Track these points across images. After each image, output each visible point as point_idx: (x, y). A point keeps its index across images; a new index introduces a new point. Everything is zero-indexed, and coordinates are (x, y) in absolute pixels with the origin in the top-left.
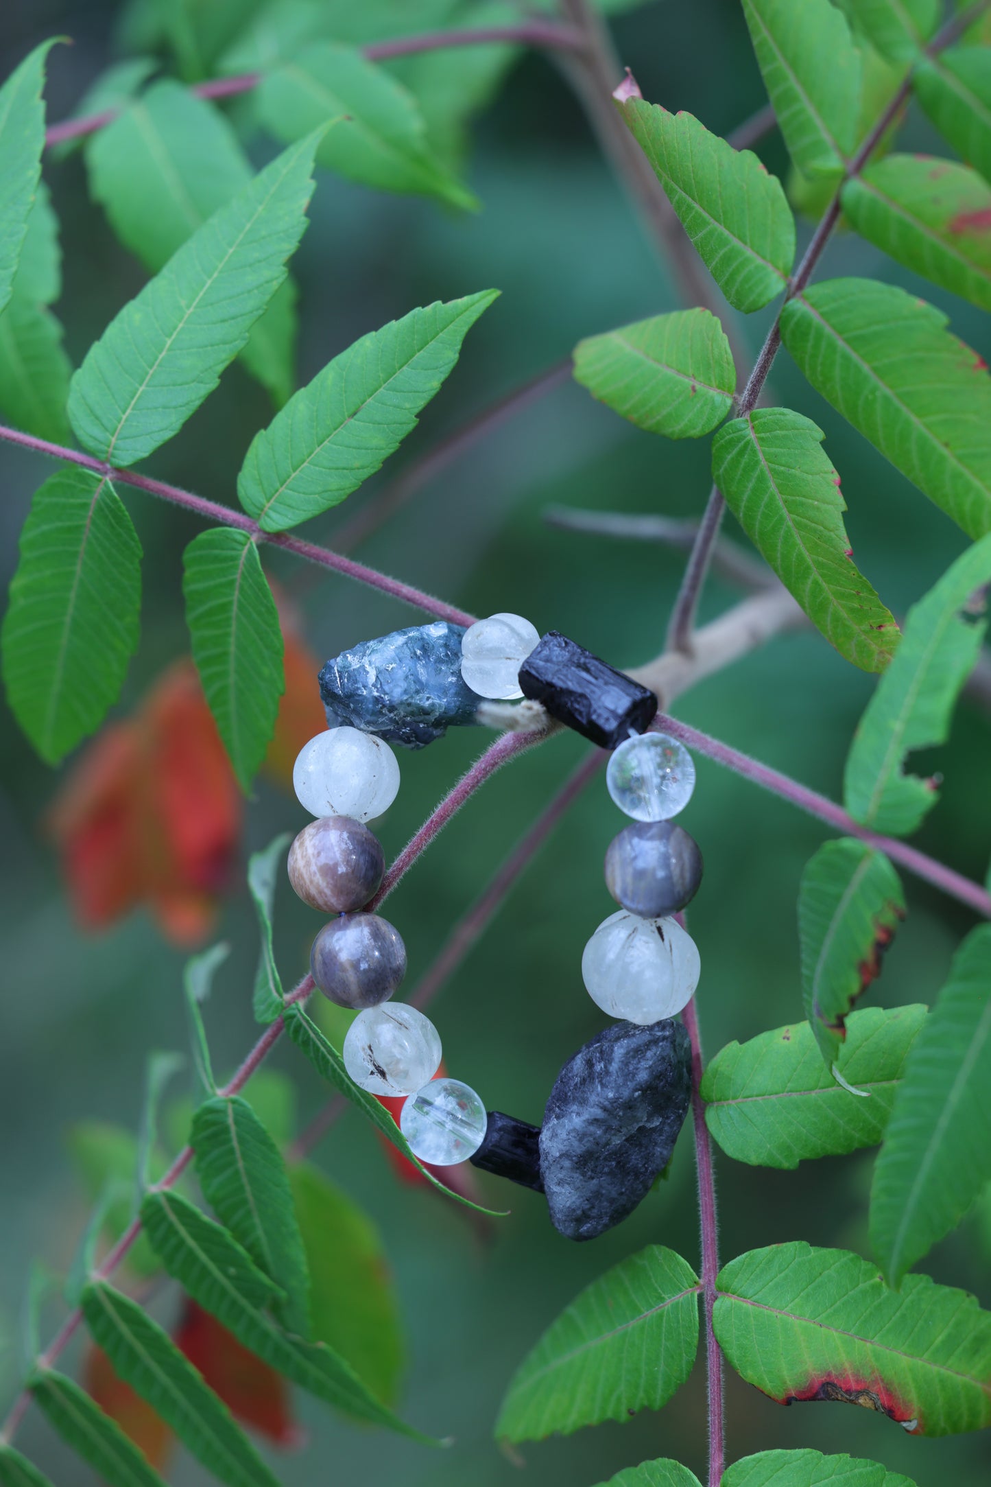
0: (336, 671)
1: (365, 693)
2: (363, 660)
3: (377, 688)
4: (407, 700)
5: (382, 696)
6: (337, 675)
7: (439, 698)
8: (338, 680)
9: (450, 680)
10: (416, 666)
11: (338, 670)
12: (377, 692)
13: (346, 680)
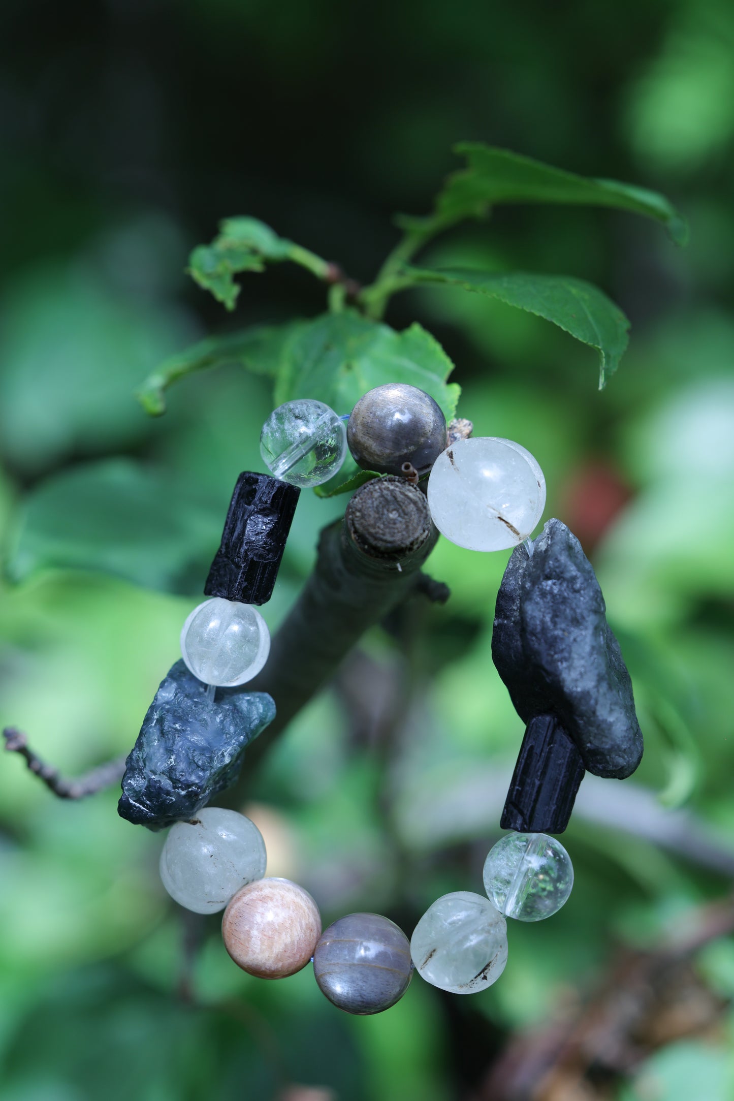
0: (134, 803)
1: (174, 800)
2: (145, 775)
3: (180, 787)
4: (211, 773)
5: (190, 789)
6: (137, 805)
7: (228, 744)
8: (142, 808)
9: (218, 720)
10: (187, 739)
11: (134, 801)
12: (183, 791)
13: (148, 802)
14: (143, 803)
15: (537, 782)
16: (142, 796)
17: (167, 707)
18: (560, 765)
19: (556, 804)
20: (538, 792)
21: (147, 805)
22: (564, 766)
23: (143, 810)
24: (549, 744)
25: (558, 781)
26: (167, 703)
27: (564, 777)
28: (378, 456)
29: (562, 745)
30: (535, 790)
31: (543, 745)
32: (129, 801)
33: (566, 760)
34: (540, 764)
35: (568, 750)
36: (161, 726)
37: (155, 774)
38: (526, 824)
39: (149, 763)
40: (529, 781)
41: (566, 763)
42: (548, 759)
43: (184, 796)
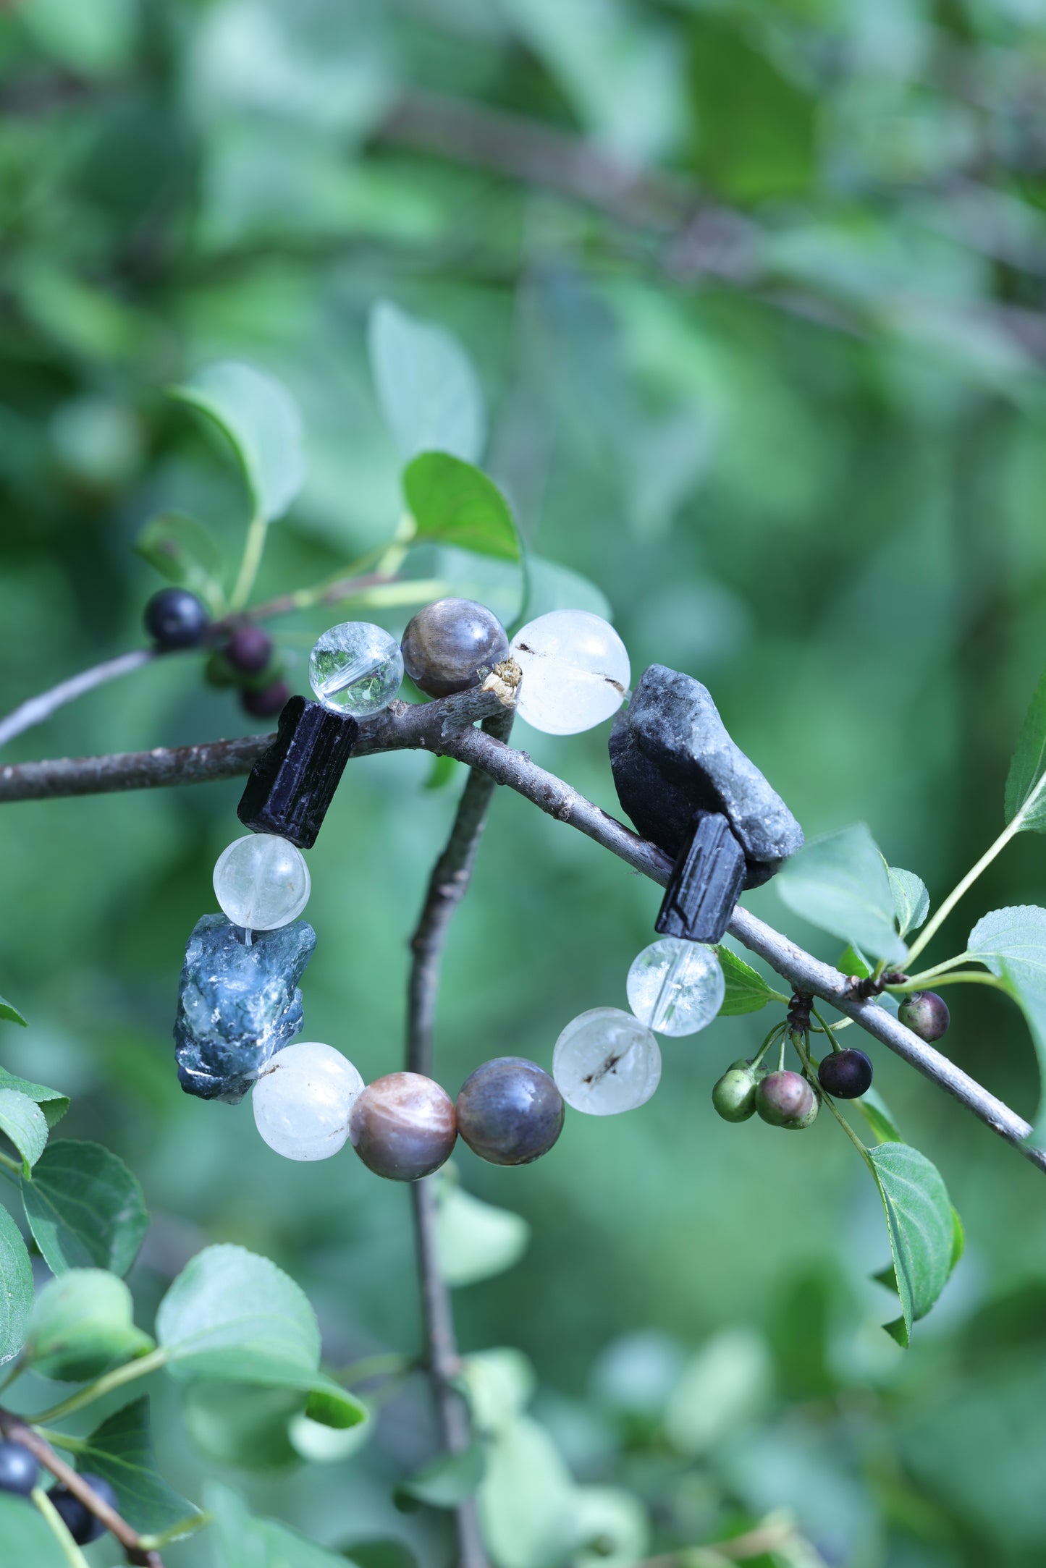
2: (195, 1040)
13: (207, 1066)
14: (202, 1070)
15: (703, 887)
16: (199, 1062)
17: (198, 965)
18: (726, 870)
19: (720, 912)
20: (703, 897)
21: (207, 1070)
22: (731, 873)
23: (205, 1077)
24: (718, 847)
25: (724, 888)
26: (197, 961)
27: (730, 883)
28: (460, 670)
29: (729, 849)
30: (701, 894)
31: (712, 847)
32: (185, 1071)
33: (733, 866)
34: (707, 868)
35: (736, 856)
36: (197, 985)
37: (204, 1035)
38: (688, 929)
39: (195, 1026)
40: (694, 884)
41: (732, 869)
42: (715, 862)
43: (241, 1047)
